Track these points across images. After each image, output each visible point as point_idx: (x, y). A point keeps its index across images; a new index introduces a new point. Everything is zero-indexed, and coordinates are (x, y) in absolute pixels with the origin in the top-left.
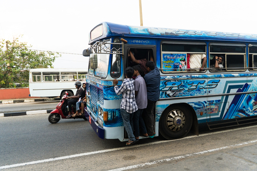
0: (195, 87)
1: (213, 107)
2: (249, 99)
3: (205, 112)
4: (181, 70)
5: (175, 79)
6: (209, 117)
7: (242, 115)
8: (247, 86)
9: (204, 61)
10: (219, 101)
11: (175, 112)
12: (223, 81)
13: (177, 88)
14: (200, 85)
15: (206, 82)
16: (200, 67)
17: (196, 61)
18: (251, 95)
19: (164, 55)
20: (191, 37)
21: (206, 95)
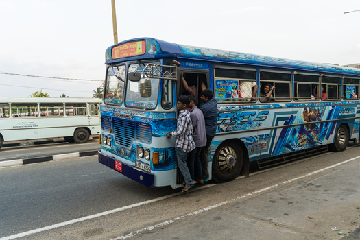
0: (246, 120)
1: (263, 142)
2: (295, 132)
3: (256, 148)
4: (234, 100)
5: (228, 111)
6: (259, 154)
7: (288, 150)
8: (292, 118)
9: (255, 90)
10: (268, 135)
11: (226, 149)
12: (272, 112)
13: (229, 121)
14: (251, 117)
15: (257, 114)
16: (251, 96)
17: (247, 89)
18: (295, 127)
19: (217, 81)
20: (242, 61)
21: (256, 128)
